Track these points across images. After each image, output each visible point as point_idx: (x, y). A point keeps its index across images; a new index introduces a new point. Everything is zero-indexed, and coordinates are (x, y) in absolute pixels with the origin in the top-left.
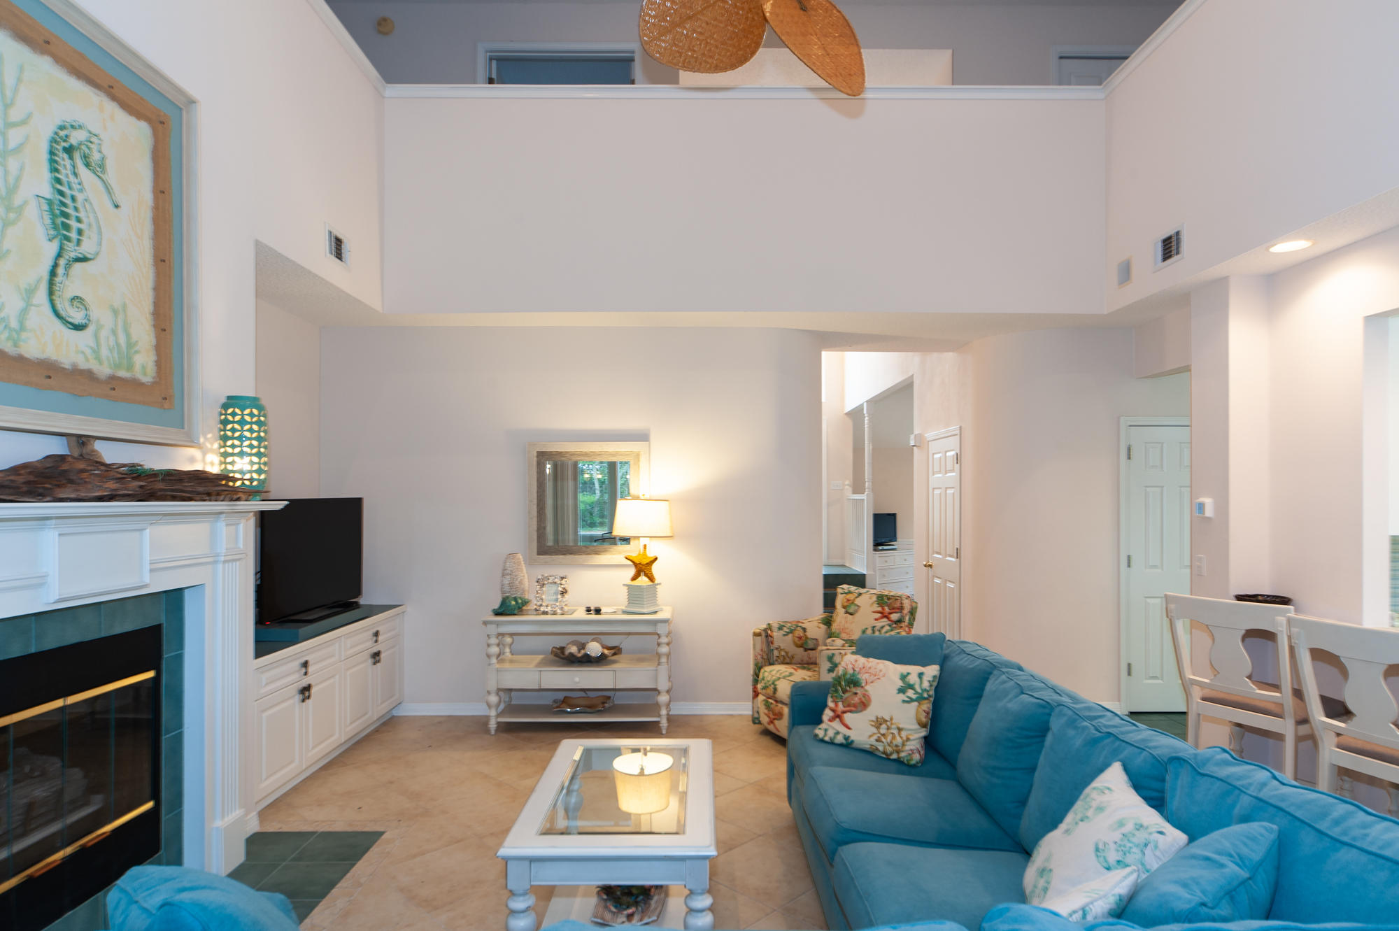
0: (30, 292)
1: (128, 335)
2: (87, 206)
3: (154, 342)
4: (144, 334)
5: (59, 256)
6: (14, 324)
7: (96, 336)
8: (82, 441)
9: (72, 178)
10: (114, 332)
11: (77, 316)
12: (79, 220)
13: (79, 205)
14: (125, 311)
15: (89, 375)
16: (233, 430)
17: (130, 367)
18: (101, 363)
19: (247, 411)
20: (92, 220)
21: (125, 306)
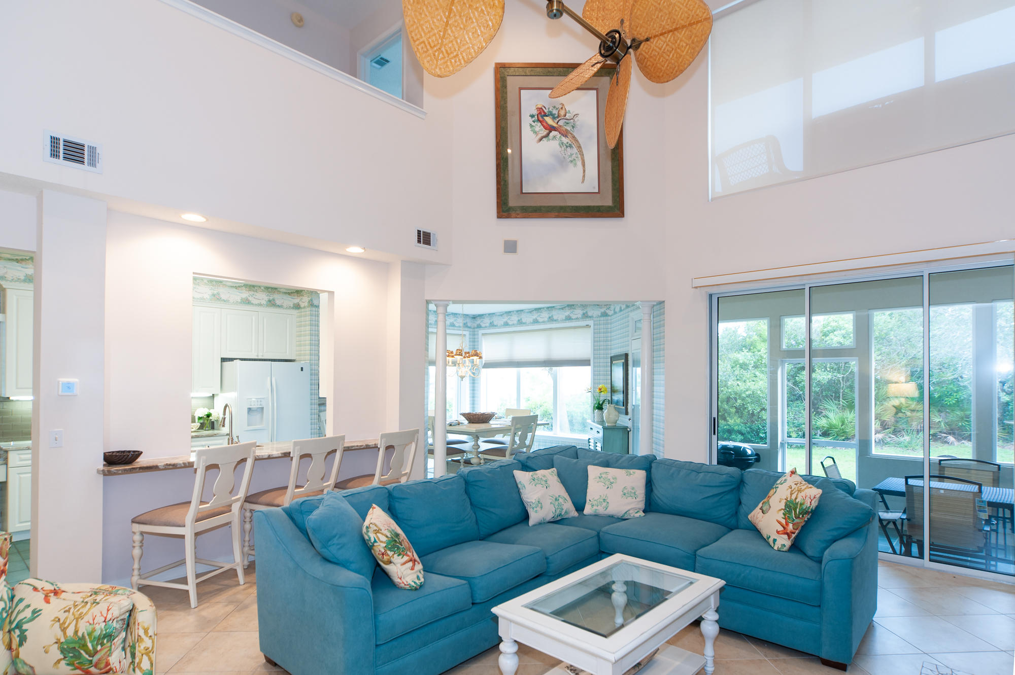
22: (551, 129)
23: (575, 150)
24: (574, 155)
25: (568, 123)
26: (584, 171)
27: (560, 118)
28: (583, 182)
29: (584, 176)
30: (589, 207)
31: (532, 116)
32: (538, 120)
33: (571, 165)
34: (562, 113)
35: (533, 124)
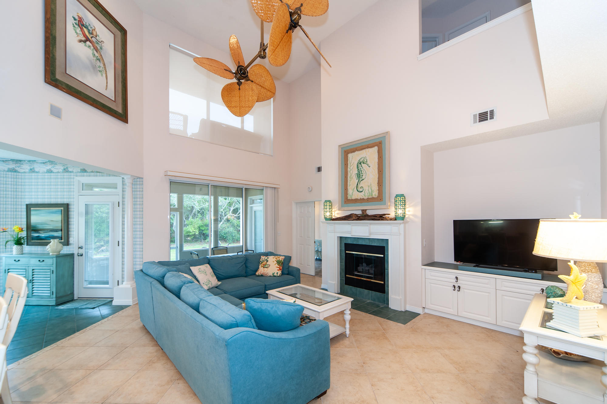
0: (353, 189)
1: (371, 190)
2: (364, 170)
3: (378, 189)
4: (375, 188)
5: (359, 181)
6: (351, 195)
7: (365, 192)
8: (363, 210)
9: (361, 167)
10: (368, 190)
11: (361, 190)
12: (362, 174)
13: (362, 171)
14: (371, 185)
15: (363, 199)
16: (398, 203)
17: (372, 195)
18: (365, 196)
19: (402, 198)
20: (364, 172)
21: (371, 184)
22: (87, 39)
23: (102, 65)
24: (101, 68)
25: (97, 43)
26: (107, 83)
27: (93, 36)
28: (106, 89)
29: (107, 86)
30: (110, 108)
31: (75, 19)
32: (79, 25)
33: (99, 74)
34: (95, 33)
35: (75, 25)
